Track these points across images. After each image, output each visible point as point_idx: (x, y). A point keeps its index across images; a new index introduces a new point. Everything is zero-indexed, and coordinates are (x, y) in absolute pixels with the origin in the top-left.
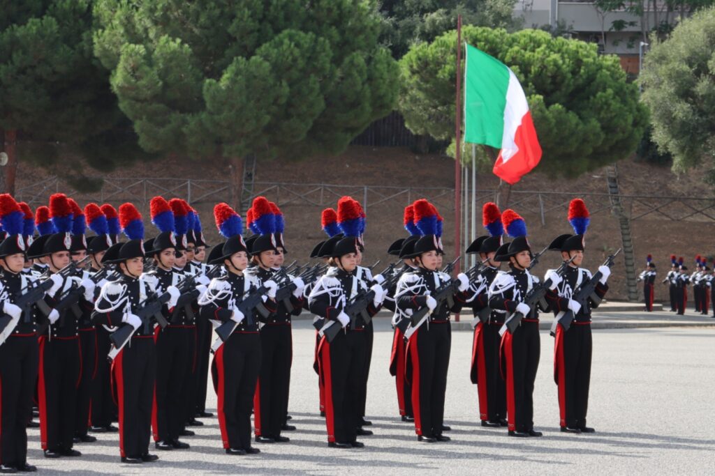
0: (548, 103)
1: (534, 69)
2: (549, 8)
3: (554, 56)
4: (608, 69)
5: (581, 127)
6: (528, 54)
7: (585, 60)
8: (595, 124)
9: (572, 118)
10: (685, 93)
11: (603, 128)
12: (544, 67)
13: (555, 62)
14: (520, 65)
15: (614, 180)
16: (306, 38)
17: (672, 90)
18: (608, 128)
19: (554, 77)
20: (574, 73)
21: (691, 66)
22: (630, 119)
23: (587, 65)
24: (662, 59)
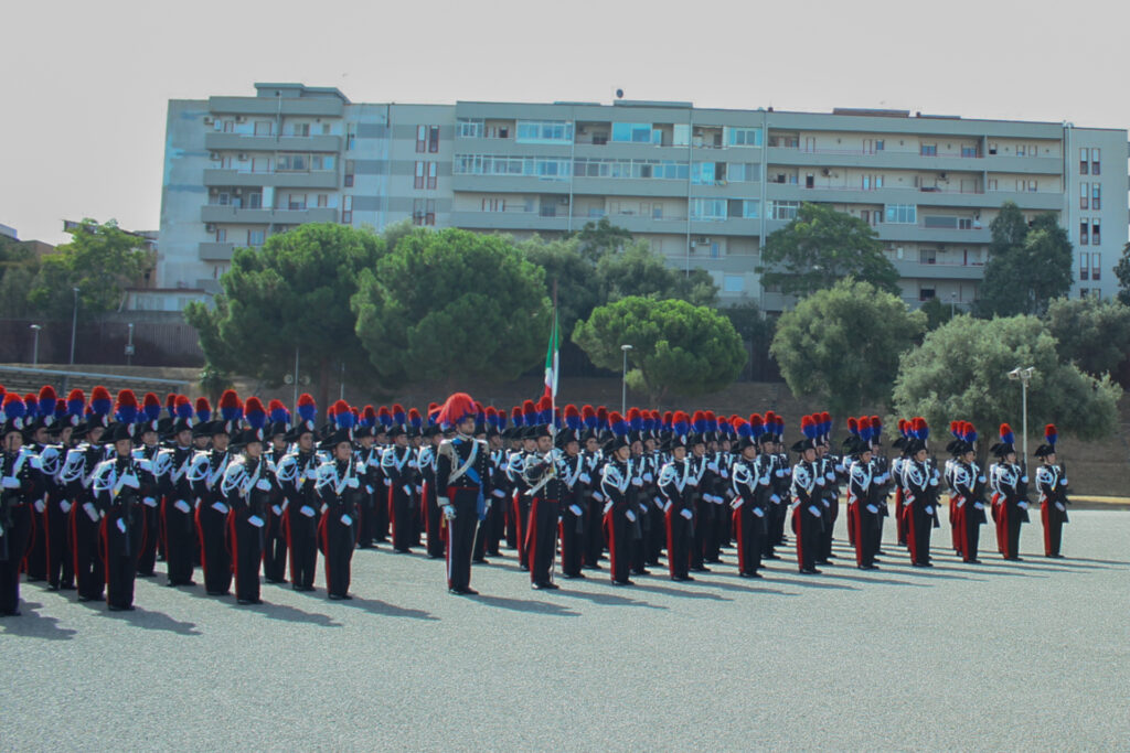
0: (672, 346)
1: (666, 324)
2: (759, 295)
3: (680, 316)
4: (719, 326)
5: (695, 362)
6: (663, 315)
7: (703, 319)
8: (704, 360)
9: (688, 356)
10: (797, 346)
11: (711, 363)
12: (672, 324)
13: (680, 321)
14: (658, 322)
15: (774, 402)
16: (479, 298)
17: (789, 343)
18: (714, 364)
19: (680, 330)
20: (695, 327)
21: (802, 327)
22: (730, 358)
23: (703, 322)
24: (787, 323)
